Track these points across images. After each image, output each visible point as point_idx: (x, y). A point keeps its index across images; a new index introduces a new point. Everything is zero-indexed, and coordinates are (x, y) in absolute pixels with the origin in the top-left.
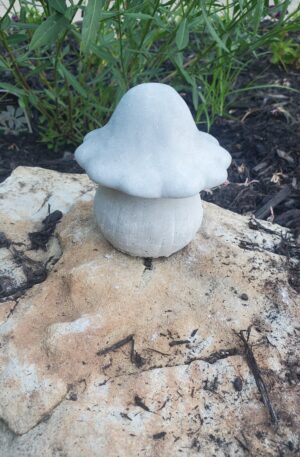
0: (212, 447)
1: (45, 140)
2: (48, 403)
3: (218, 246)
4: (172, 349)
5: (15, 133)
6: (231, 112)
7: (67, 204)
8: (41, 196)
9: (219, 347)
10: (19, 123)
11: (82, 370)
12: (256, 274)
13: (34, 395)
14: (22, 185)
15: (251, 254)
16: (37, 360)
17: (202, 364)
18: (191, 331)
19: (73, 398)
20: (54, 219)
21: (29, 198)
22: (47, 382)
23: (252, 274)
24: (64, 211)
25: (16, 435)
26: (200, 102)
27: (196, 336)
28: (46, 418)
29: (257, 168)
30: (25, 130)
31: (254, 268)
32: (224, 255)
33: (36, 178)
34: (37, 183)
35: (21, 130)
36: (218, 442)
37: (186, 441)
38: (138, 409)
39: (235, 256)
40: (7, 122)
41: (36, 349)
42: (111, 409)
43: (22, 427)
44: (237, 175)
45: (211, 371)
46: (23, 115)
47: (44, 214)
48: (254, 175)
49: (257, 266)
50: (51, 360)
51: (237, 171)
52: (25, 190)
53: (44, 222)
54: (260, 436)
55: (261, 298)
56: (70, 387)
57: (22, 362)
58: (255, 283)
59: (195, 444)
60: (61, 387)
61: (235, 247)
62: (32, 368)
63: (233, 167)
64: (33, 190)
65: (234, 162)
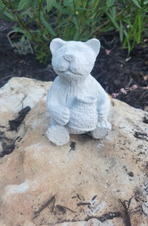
1: (38, 58)
3: (119, 136)
4: (79, 208)
5: (24, 53)
6: (145, 40)
7: (35, 102)
8: (21, 96)
9: (109, 210)
10: (26, 48)
11: (20, 219)
12: (142, 157)
14: (12, 89)
15: (141, 142)
17: (96, 222)
18: (93, 196)
20: (25, 112)
21: (14, 97)
23: (139, 157)
24: (32, 106)
26: (124, 36)
27: (95, 200)
30: (30, 52)
31: (141, 153)
32: (123, 143)
33: (20, 85)
34: (20, 88)
35: (28, 52)
39: (129, 143)
40: (20, 48)
44: (143, 82)
46: (28, 44)
47: (19, 109)
49: (143, 151)
51: (143, 79)
52: (14, 92)
53: (19, 113)
55: (142, 175)
58: (140, 163)
61: (131, 136)
63: (141, 76)
64: (17, 93)
65: (142, 73)
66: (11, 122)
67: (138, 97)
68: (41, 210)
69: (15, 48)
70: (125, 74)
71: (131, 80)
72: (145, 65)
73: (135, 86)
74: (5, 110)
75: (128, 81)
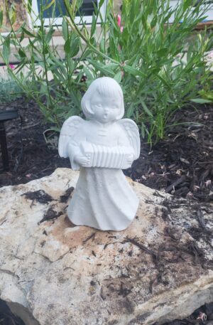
0: (117, 269)
2: (62, 253)
6: (169, 135)
8: (66, 180)
11: (75, 244)
12: (148, 213)
13: (58, 250)
14: (59, 176)
15: (148, 205)
16: (60, 240)
17: (119, 244)
19: (71, 252)
20: (70, 191)
21: (61, 181)
22: (63, 247)
24: (75, 187)
25: (51, 262)
28: (61, 257)
29: (170, 167)
31: (148, 211)
33: (64, 173)
34: (65, 175)
36: (119, 268)
37: (108, 267)
38: (93, 256)
41: (60, 236)
42: (84, 256)
43: (53, 260)
44: (160, 170)
45: (121, 246)
47: (67, 188)
48: (168, 170)
50: (64, 240)
51: (160, 168)
52: (60, 178)
53: (67, 191)
54: (134, 267)
55: (148, 222)
56: (70, 249)
57: (54, 240)
58: (147, 216)
59: (111, 268)
60: (67, 248)
61: (143, 202)
62: (58, 242)
63: (159, 166)
64: (63, 178)
65: (160, 164)
66: (62, 197)
67: (155, 181)
68: (87, 240)
69: (49, 144)
70: (146, 165)
71: (150, 169)
72: (164, 157)
73: (153, 174)
74: (56, 190)
75: (148, 169)
